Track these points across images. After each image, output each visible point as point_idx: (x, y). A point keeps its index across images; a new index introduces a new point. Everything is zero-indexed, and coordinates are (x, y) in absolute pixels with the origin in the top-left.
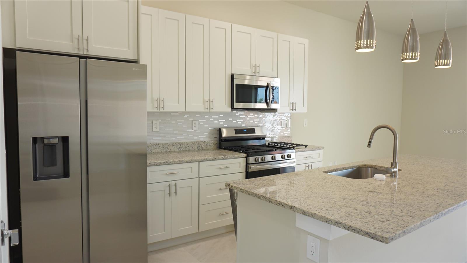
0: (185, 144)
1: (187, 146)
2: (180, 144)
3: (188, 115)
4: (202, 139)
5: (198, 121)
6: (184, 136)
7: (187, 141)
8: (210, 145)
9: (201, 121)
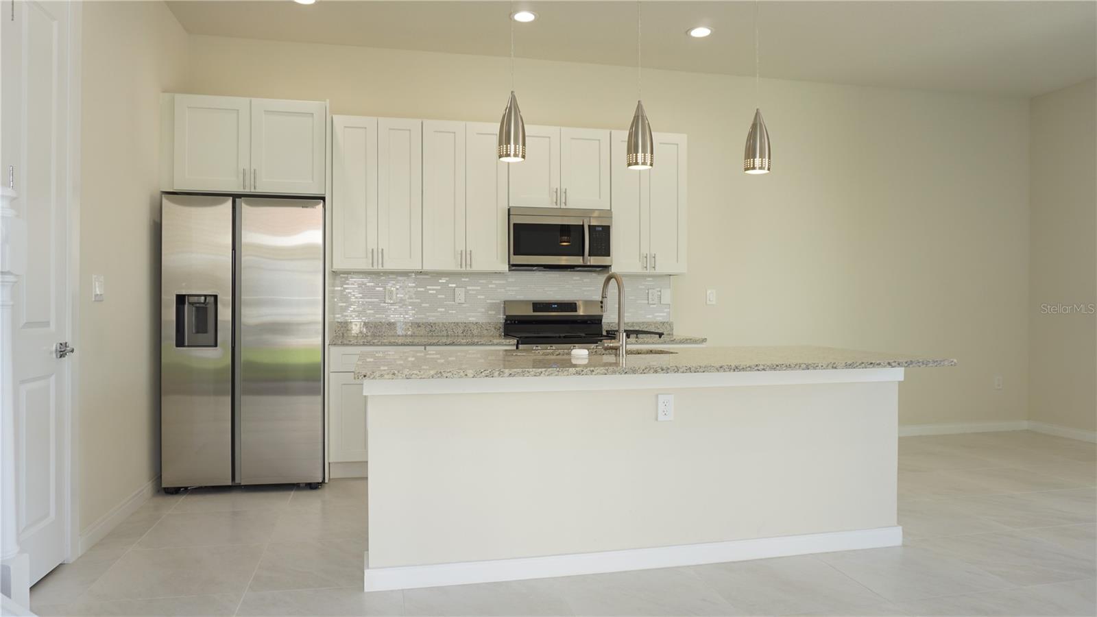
0: (441, 326)
1: (444, 329)
2: (431, 325)
3: (447, 279)
4: (473, 319)
5: (466, 288)
6: (438, 312)
7: (444, 321)
8: (487, 330)
9: (470, 288)
